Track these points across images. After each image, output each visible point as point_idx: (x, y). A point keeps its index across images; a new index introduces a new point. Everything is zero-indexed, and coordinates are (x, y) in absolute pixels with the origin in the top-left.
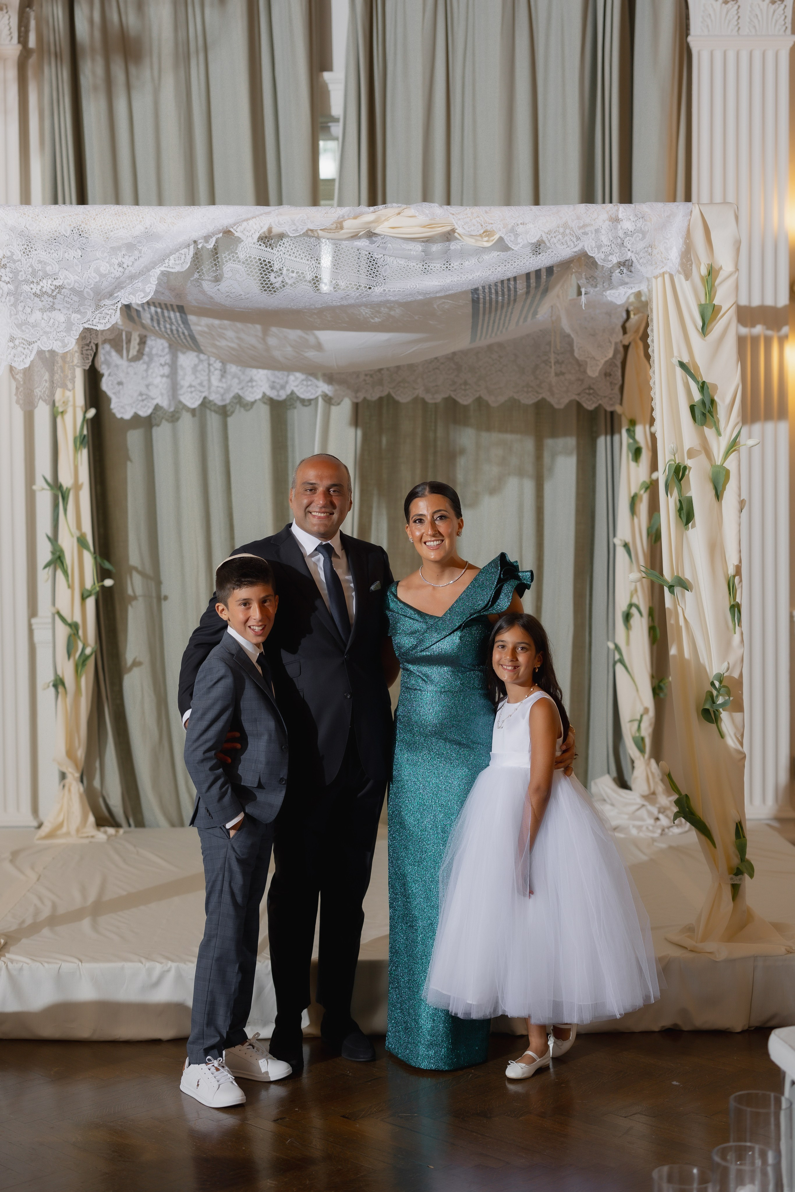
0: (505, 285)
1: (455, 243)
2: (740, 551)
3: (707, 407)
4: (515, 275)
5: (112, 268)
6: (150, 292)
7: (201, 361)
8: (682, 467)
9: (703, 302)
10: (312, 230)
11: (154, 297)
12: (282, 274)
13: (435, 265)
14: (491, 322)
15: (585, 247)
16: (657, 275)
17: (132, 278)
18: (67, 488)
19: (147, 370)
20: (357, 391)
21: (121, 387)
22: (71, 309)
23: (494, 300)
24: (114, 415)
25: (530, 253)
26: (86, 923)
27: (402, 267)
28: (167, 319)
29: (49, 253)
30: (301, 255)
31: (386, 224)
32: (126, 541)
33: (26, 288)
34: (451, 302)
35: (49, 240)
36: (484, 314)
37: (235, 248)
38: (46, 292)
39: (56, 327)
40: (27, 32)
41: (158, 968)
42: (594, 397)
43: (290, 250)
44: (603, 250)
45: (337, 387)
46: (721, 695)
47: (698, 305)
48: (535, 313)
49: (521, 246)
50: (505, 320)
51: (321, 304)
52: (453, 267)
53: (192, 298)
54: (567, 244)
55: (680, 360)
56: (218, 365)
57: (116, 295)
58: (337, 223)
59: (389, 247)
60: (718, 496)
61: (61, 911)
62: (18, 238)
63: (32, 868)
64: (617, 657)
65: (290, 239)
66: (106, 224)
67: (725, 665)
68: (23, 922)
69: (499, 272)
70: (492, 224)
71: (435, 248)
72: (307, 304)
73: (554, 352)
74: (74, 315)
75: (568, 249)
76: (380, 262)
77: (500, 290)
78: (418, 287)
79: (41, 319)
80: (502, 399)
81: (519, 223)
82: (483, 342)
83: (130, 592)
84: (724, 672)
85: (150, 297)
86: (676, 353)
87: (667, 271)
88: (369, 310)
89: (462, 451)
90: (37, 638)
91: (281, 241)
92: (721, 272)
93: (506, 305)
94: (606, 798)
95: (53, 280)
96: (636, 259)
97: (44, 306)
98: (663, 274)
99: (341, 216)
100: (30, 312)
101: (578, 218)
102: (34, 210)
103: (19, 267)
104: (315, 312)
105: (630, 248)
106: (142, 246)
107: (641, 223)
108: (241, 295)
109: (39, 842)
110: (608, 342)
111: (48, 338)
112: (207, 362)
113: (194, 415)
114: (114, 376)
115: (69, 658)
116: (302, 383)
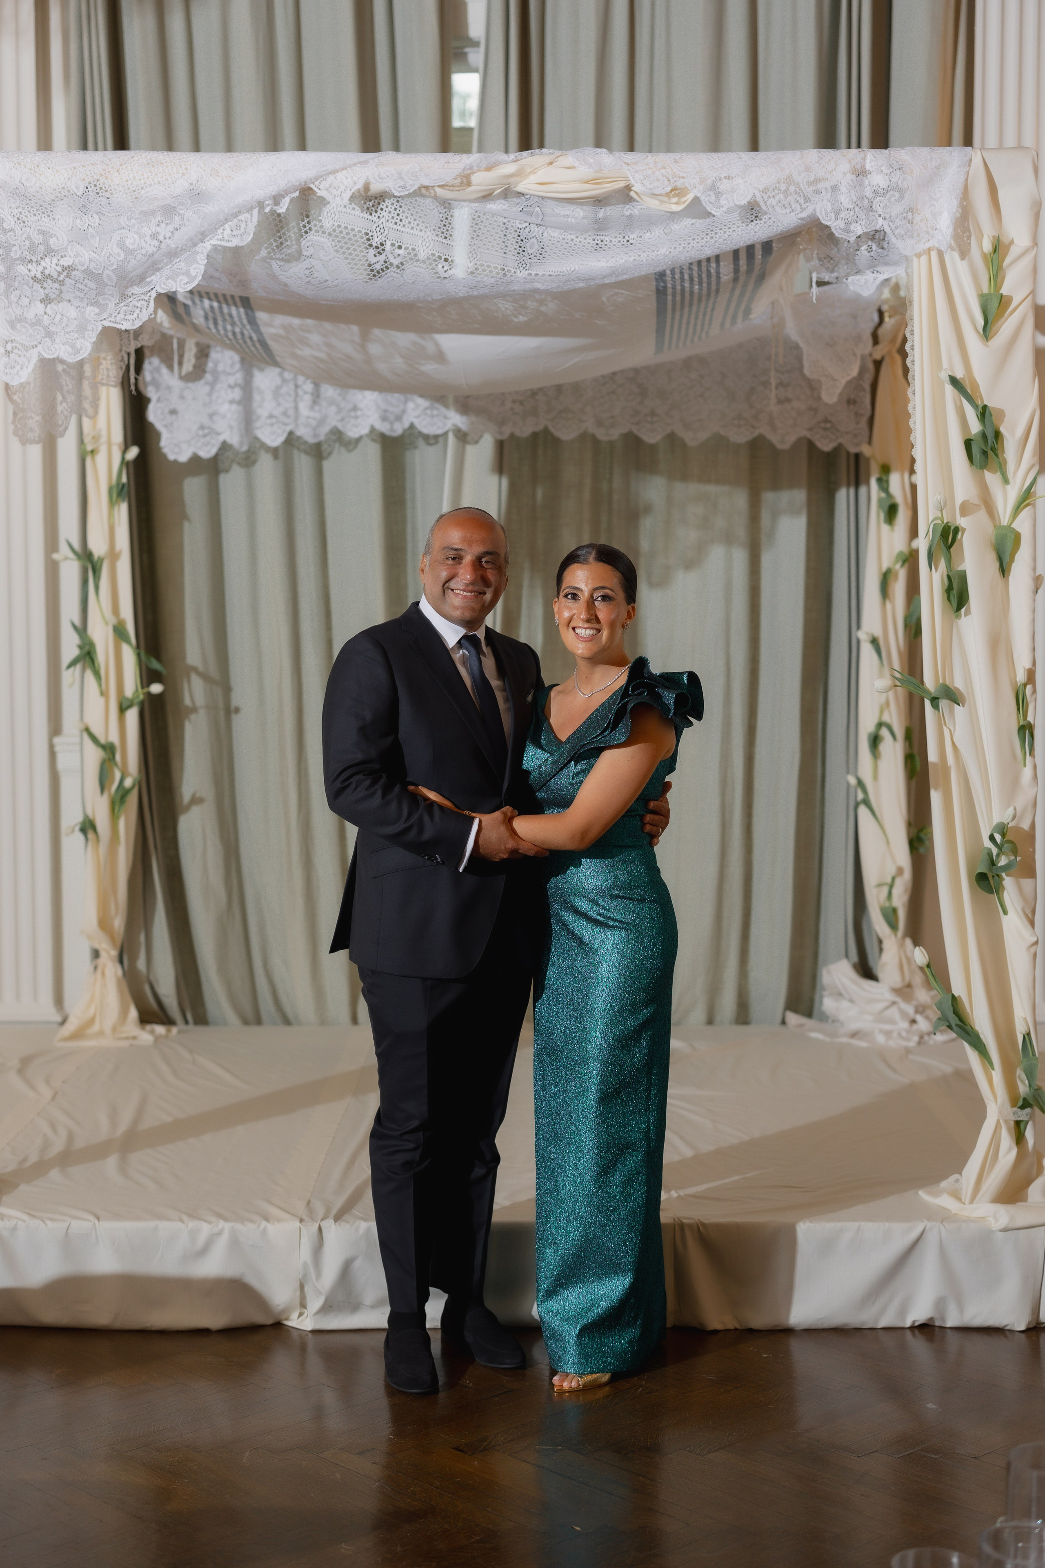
0: (704, 269)
1: (631, 207)
2: (1034, 649)
3: (989, 442)
4: (717, 252)
5: (142, 240)
6: (196, 276)
7: (284, 381)
8: (952, 528)
9: (986, 291)
10: (426, 187)
11: (204, 283)
12: (383, 250)
13: (602, 238)
14: (685, 321)
15: (817, 211)
16: (920, 252)
17: (173, 254)
18: (99, 558)
19: (210, 394)
20: (502, 424)
21: (174, 417)
22: (86, 299)
23: (687, 290)
24: (165, 456)
25: (738, 220)
26: (111, 1162)
27: (556, 241)
28: (227, 318)
29: (54, 219)
30: (412, 224)
31: (533, 178)
32: (182, 631)
33: (21, 269)
34: (627, 293)
35: (53, 200)
36: (674, 310)
37: (317, 213)
38: (49, 275)
39: (64, 326)
41: (205, 1230)
42: (832, 433)
43: (395, 216)
44: (843, 215)
45: (474, 418)
46: (1005, 854)
47: (979, 295)
48: (748, 311)
49: (725, 209)
50: (703, 320)
52: (628, 241)
53: (259, 285)
54: (791, 207)
55: (951, 374)
56: (309, 387)
57: (148, 280)
58: (463, 176)
59: (537, 211)
60: (1004, 570)
61: (80, 1143)
62: (11, 198)
63: (48, 1082)
64: (860, 796)
65: (395, 201)
66: (134, 178)
67: (1011, 810)
68: (25, 1160)
69: (693, 247)
70: (683, 178)
71: (601, 213)
72: (420, 295)
73: (777, 370)
74: (89, 308)
75: (792, 214)
76: (524, 234)
77: (697, 275)
78: (578, 269)
79: (43, 313)
80: (703, 436)
81: (722, 176)
82: (675, 353)
83: (187, 701)
84: (1008, 821)
85: (197, 283)
86: (945, 365)
87: (934, 246)
88: (508, 303)
89: (648, 509)
90: (61, 764)
91: (383, 203)
92: (1013, 248)
93: (704, 298)
94: (843, 991)
95: (60, 257)
96: (889, 229)
97: (47, 295)
98: (929, 250)
99: (468, 167)
100: (28, 304)
101: (808, 169)
102: (33, 159)
103: (12, 239)
104: (435, 306)
105: (881, 213)
106: (186, 210)
107: (898, 176)
108: (327, 280)
109: (61, 1044)
110: (852, 355)
111: (53, 341)
112: (293, 383)
113: (275, 457)
114: (165, 402)
115: (102, 793)
116: (424, 412)
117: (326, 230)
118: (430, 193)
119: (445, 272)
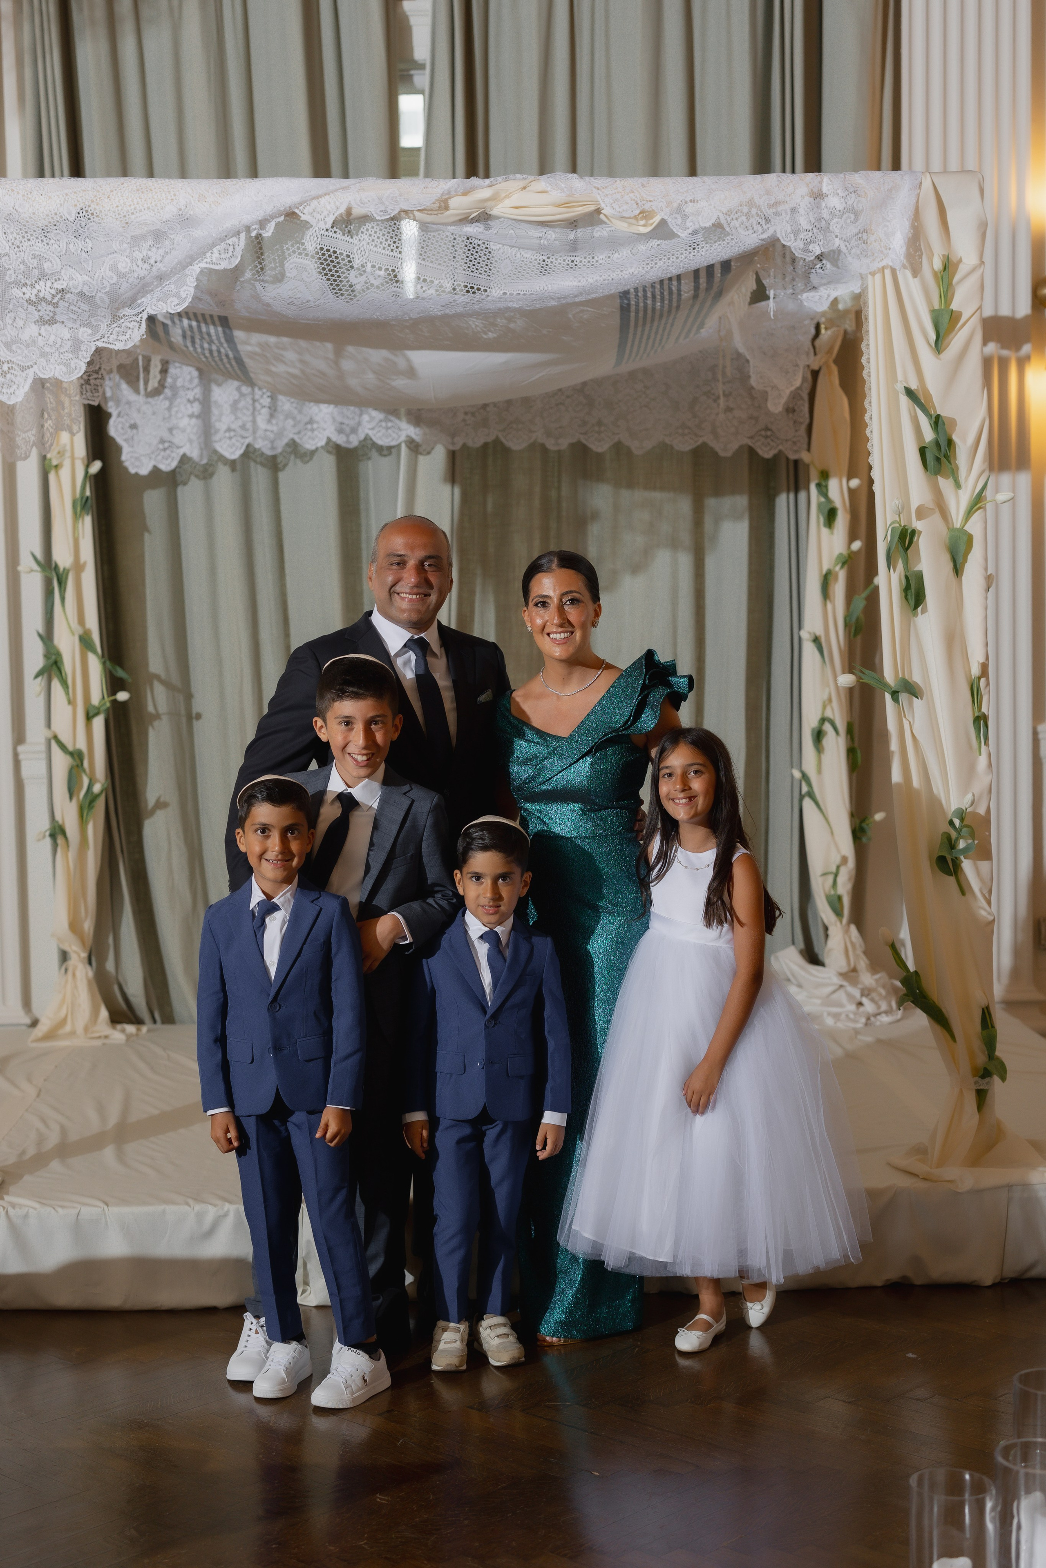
0: (666, 287)
1: (600, 229)
2: (987, 645)
3: (943, 449)
4: (679, 272)
5: (134, 264)
6: (186, 298)
7: (242, 395)
8: (909, 531)
9: (937, 307)
10: (406, 212)
11: (191, 305)
12: (364, 271)
13: (573, 258)
14: (645, 337)
15: (777, 232)
16: (875, 271)
17: (161, 278)
18: (64, 569)
19: (169, 409)
20: (453, 435)
21: (135, 431)
22: (79, 321)
23: (650, 306)
24: (126, 469)
25: (702, 241)
26: (109, 1153)
27: (528, 262)
28: (206, 336)
29: (48, 244)
30: (392, 246)
31: (507, 203)
32: (144, 640)
33: (16, 292)
34: (592, 310)
35: (46, 226)
36: (636, 326)
37: (300, 236)
38: (44, 298)
39: (59, 347)
41: (211, 1212)
42: (772, 440)
43: (375, 238)
44: (802, 236)
45: (427, 429)
46: (963, 837)
47: (930, 310)
48: (701, 326)
49: (690, 231)
50: (662, 335)
51: (419, 313)
52: (597, 261)
53: (241, 306)
54: (753, 229)
55: (906, 385)
56: (266, 400)
57: (139, 301)
58: (441, 201)
59: (511, 233)
60: (958, 570)
61: (73, 1137)
62: (5, 224)
63: (29, 1080)
64: (805, 789)
65: (376, 224)
66: (125, 204)
67: (969, 797)
68: (24, 1152)
69: (659, 267)
70: (650, 201)
72: (399, 313)
73: (722, 381)
74: (82, 329)
75: (755, 235)
77: (659, 293)
78: (551, 289)
79: (37, 335)
80: (648, 445)
81: (688, 200)
82: (626, 367)
83: (151, 708)
84: (967, 807)
85: (187, 304)
86: (900, 376)
87: (888, 265)
88: (480, 321)
89: (595, 516)
90: (25, 772)
91: (364, 226)
92: (961, 266)
93: (665, 314)
94: (791, 976)
95: (53, 281)
96: (846, 248)
97: (42, 317)
98: (883, 268)
99: (446, 192)
100: (22, 326)
101: (768, 193)
102: (25, 186)
103: (7, 263)
104: (407, 324)
105: (838, 234)
106: (176, 234)
107: (853, 199)
108: (310, 301)
109: (34, 1045)
110: (797, 365)
111: (48, 361)
112: (251, 396)
113: (233, 469)
114: (126, 417)
115: (71, 798)
116: (379, 424)
117: (309, 252)
119: (424, 292)
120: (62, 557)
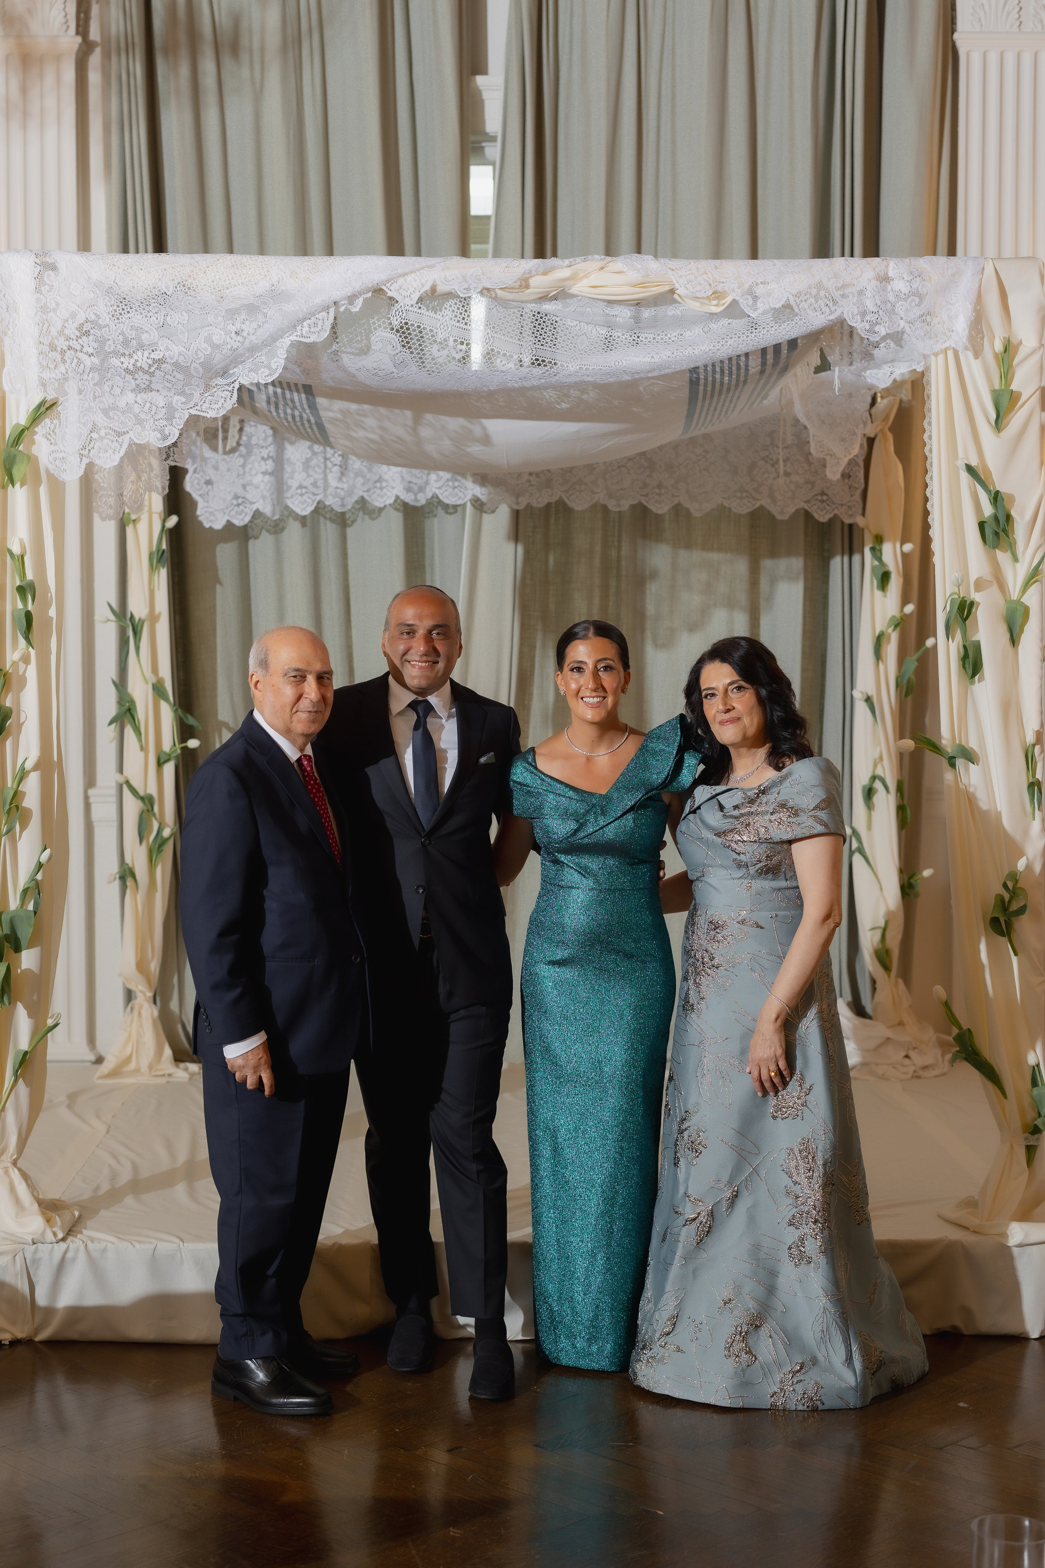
0: (734, 362)
1: (673, 308)
2: (1042, 713)
3: (1001, 524)
4: (747, 350)
5: (228, 336)
6: (277, 368)
7: (314, 454)
8: (968, 603)
9: (997, 387)
10: (488, 289)
11: (282, 375)
12: (447, 345)
13: (646, 335)
14: (712, 409)
15: (844, 313)
16: (938, 352)
17: (253, 350)
18: (140, 619)
19: (243, 466)
20: (518, 496)
21: (210, 487)
22: (173, 390)
23: (718, 380)
24: (201, 523)
25: (772, 321)
26: (180, 1191)
28: (289, 403)
29: (146, 316)
31: (586, 282)
32: (214, 689)
33: (115, 361)
34: (663, 384)
35: (145, 299)
36: (704, 399)
37: (387, 311)
38: (141, 367)
39: (154, 414)
40: (87, 19)
42: (828, 505)
44: (868, 318)
45: (492, 490)
46: (1016, 900)
47: (991, 391)
48: (765, 397)
49: (760, 311)
50: (728, 406)
51: (497, 386)
52: (670, 338)
53: (328, 374)
54: (821, 310)
55: (967, 462)
56: (337, 459)
57: (231, 372)
58: (522, 280)
59: (588, 311)
60: (1014, 641)
61: (145, 1173)
62: (106, 297)
63: (98, 1116)
64: (855, 845)
65: (459, 301)
66: (220, 279)
68: (98, 1188)
69: (729, 345)
70: (723, 282)
71: (647, 313)
72: (478, 385)
74: (176, 398)
75: (823, 316)
77: (727, 368)
78: (624, 364)
79: (133, 402)
80: (707, 507)
81: (759, 281)
82: (690, 434)
84: (1021, 870)
85: (278, 374)
86: (961, 454)
87: (950, 346)
88: (555, 393)
89: (654, 575)
90: (95, 814)
91: (447, 303)
92: (1021, 349)
93: (733, 388)
95: (151, 351)
96: (910, 330)
97: (138, 385)
98: (947, 349)
100: (119, 393)
101: (836, 276)
102: (126, 260)
103: (107, 334)
105: (903, 316)
106: (268, 309)
107: (918, 283)
109: (100, 1081)
110: (855, 434)
111: (143, 428)
112: (323, 455)
113: (304, 525)
114: (201, 473)
115: (141, 842)
116: (447, 483)
118: (491, 295)
119: (503, 365)
120: (137, 607)
